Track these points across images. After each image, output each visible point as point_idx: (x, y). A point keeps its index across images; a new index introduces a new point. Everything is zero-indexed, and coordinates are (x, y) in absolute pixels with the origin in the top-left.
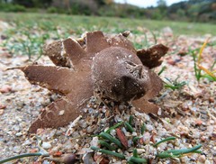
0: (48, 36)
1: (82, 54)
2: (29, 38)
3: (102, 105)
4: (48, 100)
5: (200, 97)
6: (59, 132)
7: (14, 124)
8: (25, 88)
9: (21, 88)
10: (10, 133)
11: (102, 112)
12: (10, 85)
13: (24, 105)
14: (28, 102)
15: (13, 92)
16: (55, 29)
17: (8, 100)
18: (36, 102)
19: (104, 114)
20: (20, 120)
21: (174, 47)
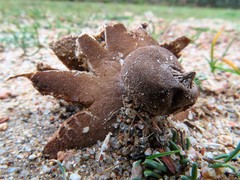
0: (39, 25)
1: (103, 54)
2: (18, 27)
3: (137, 119)
4: (58, 105)
5: (223, 93)
6: (86, 155)
7: (23, 142)
8: (27, 90)
9: (23, 91)
10: (21, 156)
11: (137, 128)
12: (8, 87)
13: (31, 114)
14: (34, 109)
15: (14, 97)
16: (45, 17)
17: (10, 109)
18: (44, 109)
19: (141, 131)
20: (30, 136)
21: (171, 34)
